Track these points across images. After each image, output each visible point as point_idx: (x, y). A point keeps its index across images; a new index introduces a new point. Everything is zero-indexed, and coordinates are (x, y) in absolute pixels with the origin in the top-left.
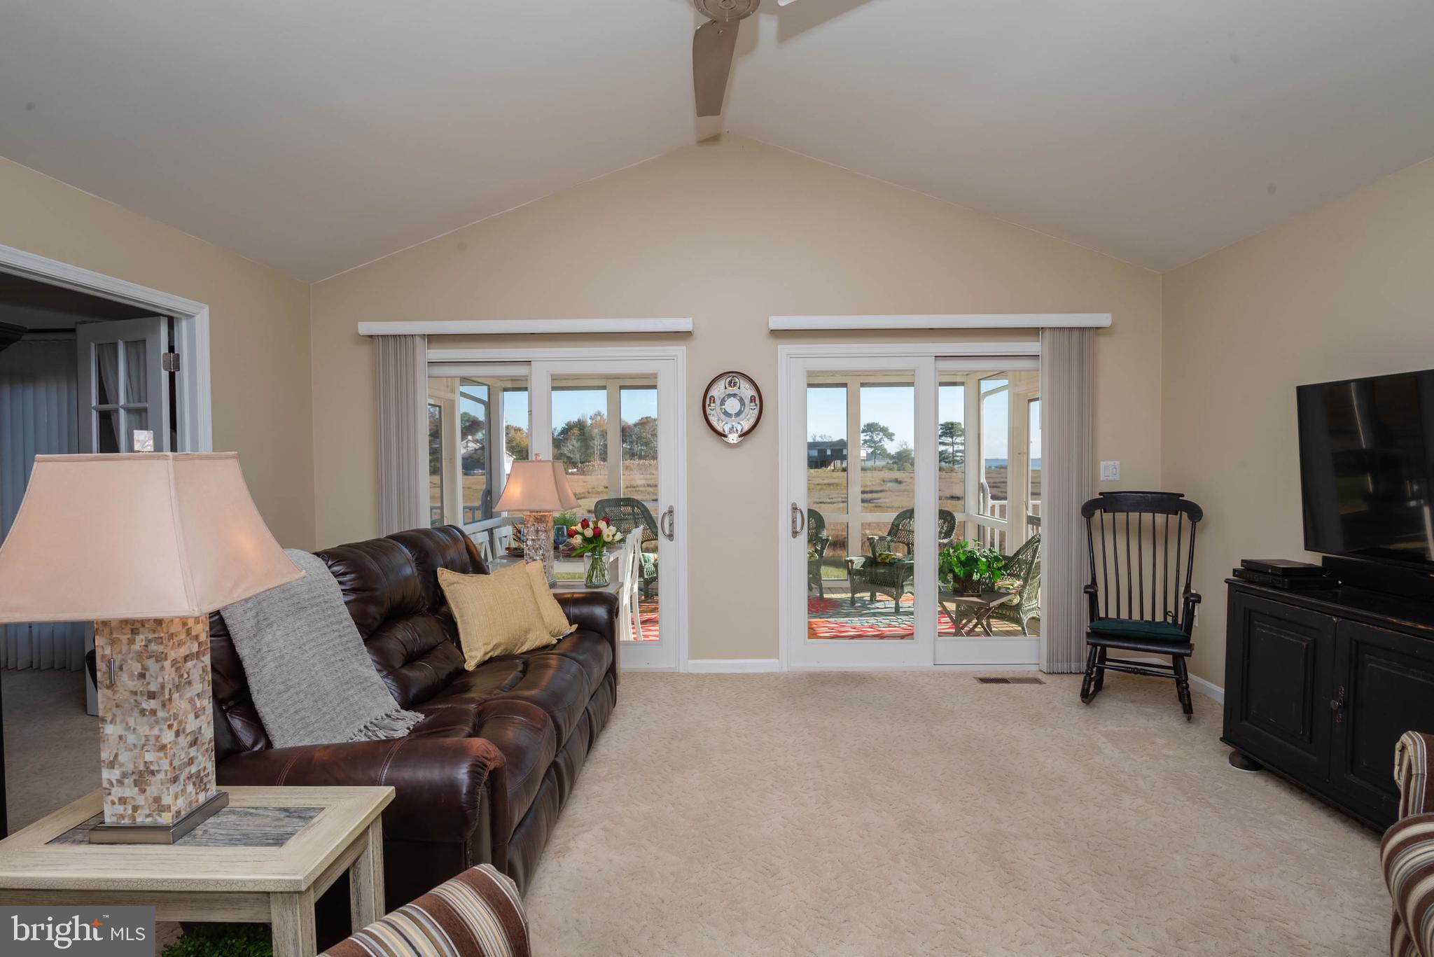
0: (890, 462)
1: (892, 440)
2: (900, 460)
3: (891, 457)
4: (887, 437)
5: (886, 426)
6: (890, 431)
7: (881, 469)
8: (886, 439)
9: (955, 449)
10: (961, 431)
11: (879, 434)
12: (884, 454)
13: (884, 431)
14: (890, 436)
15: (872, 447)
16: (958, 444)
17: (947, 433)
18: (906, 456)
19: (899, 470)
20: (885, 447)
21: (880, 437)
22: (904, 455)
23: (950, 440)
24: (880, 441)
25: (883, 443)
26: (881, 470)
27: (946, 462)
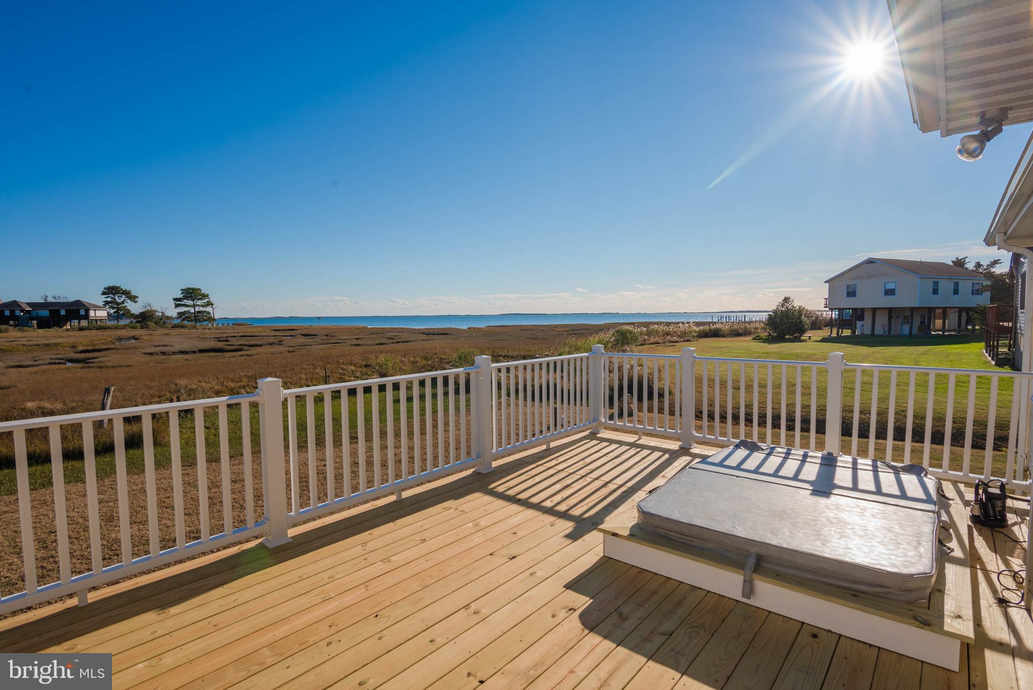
0: (134, 321)
1: (136, 302)
2: (144, 320)
3: (135, 316)
4: (130, 299)
5: (128, 290)
6: (133, 294)
7: (124, 327)
8: (129, 301)
9: (196, 310)
10: (200, 295)
11: (121, 297)
12: (127, 314)
13: (127, 294)
14: (133, 299)
15: (113, 308)
16: (199, 306)
17: (188, 297)
18: (150, 316)
19: (142, 328)
20: (129, 307)
21: (122, 299)
22: (148, 314)
23: (192, 302)
24: (123, 302)
25: (126, 304)
26: (123, 329)
27: (189, 321)
